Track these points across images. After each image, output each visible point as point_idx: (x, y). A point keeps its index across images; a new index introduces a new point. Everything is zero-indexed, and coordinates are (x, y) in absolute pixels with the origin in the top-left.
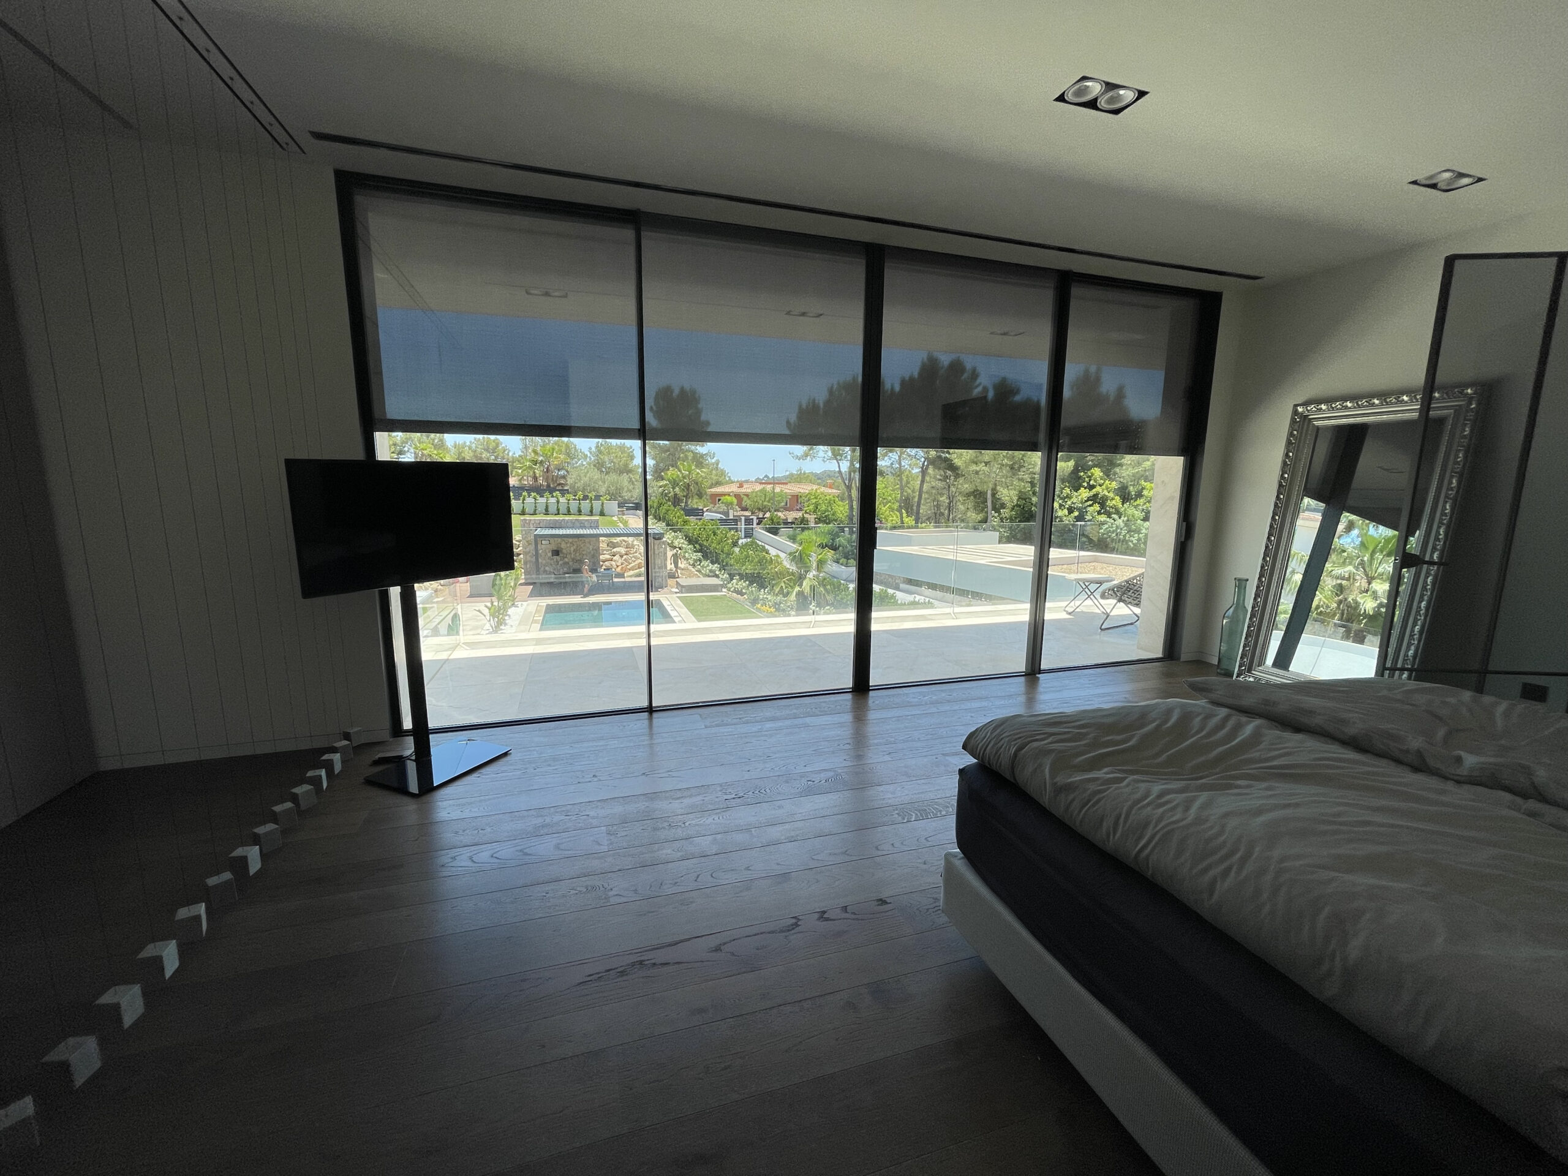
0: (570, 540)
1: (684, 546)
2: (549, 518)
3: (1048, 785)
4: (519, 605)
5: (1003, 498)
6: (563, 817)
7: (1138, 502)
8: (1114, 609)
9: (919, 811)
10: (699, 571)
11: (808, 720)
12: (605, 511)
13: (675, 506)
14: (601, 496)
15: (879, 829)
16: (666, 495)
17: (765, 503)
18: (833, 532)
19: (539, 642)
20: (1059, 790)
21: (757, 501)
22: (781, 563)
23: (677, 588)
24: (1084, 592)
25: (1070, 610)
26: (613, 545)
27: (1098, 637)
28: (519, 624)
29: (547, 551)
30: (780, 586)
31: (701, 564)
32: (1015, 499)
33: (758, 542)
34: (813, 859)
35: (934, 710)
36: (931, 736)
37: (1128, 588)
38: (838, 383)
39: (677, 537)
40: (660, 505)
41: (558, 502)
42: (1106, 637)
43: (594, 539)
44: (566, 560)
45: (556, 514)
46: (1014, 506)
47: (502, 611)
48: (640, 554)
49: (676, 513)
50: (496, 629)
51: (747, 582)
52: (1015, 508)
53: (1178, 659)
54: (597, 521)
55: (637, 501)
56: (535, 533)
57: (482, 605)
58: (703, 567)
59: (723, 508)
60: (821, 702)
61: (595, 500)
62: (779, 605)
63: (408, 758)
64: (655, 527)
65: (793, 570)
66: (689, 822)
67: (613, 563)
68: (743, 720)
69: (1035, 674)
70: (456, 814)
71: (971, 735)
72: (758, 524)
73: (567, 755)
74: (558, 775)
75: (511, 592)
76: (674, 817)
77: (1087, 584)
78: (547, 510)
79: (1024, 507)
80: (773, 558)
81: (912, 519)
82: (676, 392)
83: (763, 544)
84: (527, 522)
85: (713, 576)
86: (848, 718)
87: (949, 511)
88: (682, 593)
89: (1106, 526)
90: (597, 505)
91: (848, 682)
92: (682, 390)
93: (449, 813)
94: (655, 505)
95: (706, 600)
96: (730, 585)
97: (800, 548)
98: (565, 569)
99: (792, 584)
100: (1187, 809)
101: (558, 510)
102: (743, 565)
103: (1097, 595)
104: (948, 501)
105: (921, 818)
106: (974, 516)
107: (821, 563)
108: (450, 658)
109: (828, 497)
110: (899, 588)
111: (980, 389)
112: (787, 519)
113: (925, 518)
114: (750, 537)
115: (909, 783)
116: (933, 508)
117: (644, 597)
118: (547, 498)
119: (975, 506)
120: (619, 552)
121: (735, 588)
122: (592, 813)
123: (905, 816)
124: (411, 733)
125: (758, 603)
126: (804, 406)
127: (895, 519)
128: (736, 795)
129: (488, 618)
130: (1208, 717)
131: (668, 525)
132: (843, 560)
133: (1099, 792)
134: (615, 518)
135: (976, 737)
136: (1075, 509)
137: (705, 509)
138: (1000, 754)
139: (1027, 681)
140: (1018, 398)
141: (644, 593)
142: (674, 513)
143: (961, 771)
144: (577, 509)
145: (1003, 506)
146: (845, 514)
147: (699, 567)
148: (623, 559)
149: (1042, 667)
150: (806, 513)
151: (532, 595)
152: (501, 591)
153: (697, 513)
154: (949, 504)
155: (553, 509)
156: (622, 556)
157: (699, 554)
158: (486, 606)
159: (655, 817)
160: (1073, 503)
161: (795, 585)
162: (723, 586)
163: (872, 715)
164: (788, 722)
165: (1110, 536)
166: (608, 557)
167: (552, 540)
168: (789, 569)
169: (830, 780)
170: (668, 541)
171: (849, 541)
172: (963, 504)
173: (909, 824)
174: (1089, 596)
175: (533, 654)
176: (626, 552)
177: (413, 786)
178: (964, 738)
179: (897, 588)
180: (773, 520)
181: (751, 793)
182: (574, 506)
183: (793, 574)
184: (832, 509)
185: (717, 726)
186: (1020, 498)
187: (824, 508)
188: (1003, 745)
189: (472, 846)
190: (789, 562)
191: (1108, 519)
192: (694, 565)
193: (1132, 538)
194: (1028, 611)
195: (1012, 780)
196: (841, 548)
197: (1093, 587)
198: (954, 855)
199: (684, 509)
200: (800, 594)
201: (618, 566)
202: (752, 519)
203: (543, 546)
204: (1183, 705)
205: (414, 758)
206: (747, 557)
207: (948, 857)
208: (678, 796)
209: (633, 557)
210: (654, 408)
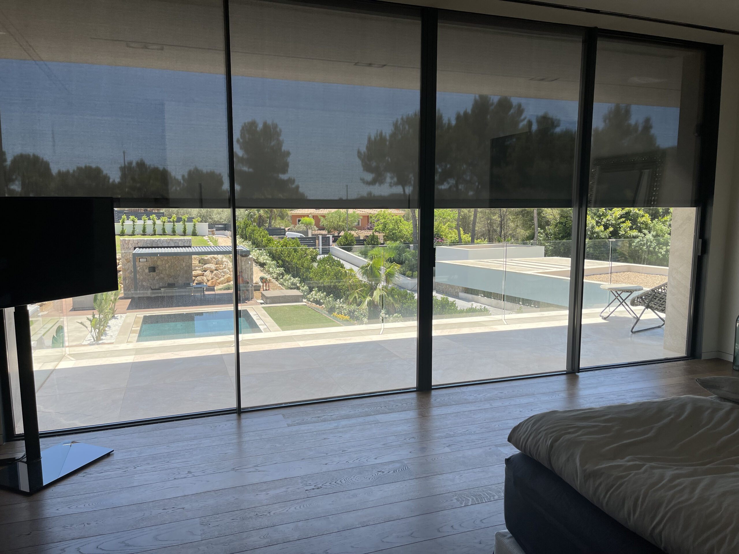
0: (166, 258)
1: (268, 261)
2: (146, 238)
3: (579, 473)
4: (119, 317)
5: (547, 217)
6: (161, 511)
7: (666, 218)
8: (643, 315)
9: (475, 496)
10: (282, 284)
11: (379, 417)
12: (196, 232)
13: (260, 226)
14: (193, 218)
15: (441, 513)
16: (251, 217)
17: (340, 223)
18: (400, 248)
19: (138, 352)
20: (589, 476)
21: (332, 222)
22: (355, 276)
23: (262, 299)
24: (617, 299)
25: (605, 315)
26: (204, 262)
27: (629, 339)
28: (119, 334)
29: (145, 267)
30: (354, 296)
31: (284, 278)
32: (558, 217)
33: (334, 257)
34: (383, 542)
35: (487, 406)
36: (486, 429)
37: (654, 295)
38: (402, 119)
39: (261, 254)
40: (246, 226)
41: (154, 224)
42: (638, 339)
43: (187, 257)
44: (162, 275)
45: (152, 235)
46: (557, 224)
47: (103, 323)
48: (229, 269)
49: (261, 233)
50: (97, 340)
51: (325, 293)
52: (558, 225)
53: (700, 357)
54: (190, 241)
55: (226, 223)
56: (134, 252)
57: (85, 317)
58: (285, 280)
59: (303, 227)
60: (389, 401)
61: (188, 221)
62: (353, 313)
63: (20, 460)
64: (243, 245)
65: (365, 282)
66: (273, 512)
67: (205, 278)
68: (322, 418)
69: (575, 373)
70: (63, 510)
71: (515, 430)
72: (334, 242)
73: (165, 454)
74: (156, 473)
75: (111, 305)
76: (260, 508)
77: (619, 293)
78: (144, 230)
79: (566, 225)
80: (347, 272)
81: (468, 235)
82: (260, 126)
83: (338, 259)
84: (126, 242)
85: (295, 289)
86: (412, 414)
87: (501, 228)
88: (267, 304)
89: (638, 240)
90: (189, 226)
91: (412, 382)
92: (265, 125)
93: (58, 510)
94: (242, 225)
95: (288, 309)
96: (309, 296)
97: (371, 263)
98: (161, 284)
99: (364, 294)
100: (693, 490)
101: (154, 231)
102: (321, 278)
103: (628, 302)
104: (499, 219)
105: (477, 503)
106: (522, 232)
107: (389, 276)
108: (56, 368)
109: (394, 217)
110: (459, 297)
111: (525, 122)
112: (359, 237)
113: (480, 234)
114: (327, 253)
115: (466, 472)
116: (486, 225)
117: (233, 308)
118: (145, 220)
119: (523, 223)
120: (210, 268)
121: (314, 298)
122: (187, 506)
123: (463, 501)
124: (24, 438)
125: (335, 312)
126: (373, 138)
127: (453, 235)
128: (315, 486)
129: (90, 329)
130: (715, 410)
131: (253, 243)
132: (409, 273)
133: (622, 477)
134: (206, 238)
135: (518, 432)
136: (610, 225)
137: (287, 229)
138: (539, 446)
139: (568, 379)
140: (558, 130)
141: (233, 305)
142: (259, 232)
143: (508, 461)
144: (171, 230)
145: (548, 223)
146: (410, 232)
147: (282, 280)
148: (213, 274)
149: (582, 366)
150: (376, 231)
151: (131, 307)
152: (102, 305)
153: (281, 232)
154: (501, 222)
155: (149, 230)
156: (212, 272)
157: (282, 269)
158: (88, 319)
159: (243, 508)
160: (608, 220)
161: (367, 295)
162: (303, 297)
163: (436, 412)
164: (361, 420)
165: (641, 249)
166: (200, 272)
167: (149, 258)
168: (361, 281)
169: (398, 471)
170: (254, 258)
171: (413, 255)
172: (513, 221)
173: (467, 508)
174: (621, 303)
175: (133, 363)
176: (216, 267)
177: (24, 485)
178: (509, 431)
179: (457, 297)
180: (347, 238)
181: (328, 484)
182: (169, 227)
183: (365, 285)
184: (399, 228)
185: (299, 424)
186: (561, 216)
187: (391, 226)
188: (541, 438)
189: (79, 538)
190: (362, 275)
191: (639, 233)
192: (277, 279)
193: (661, 250)
194: (567, 317)
195: (549, 468)
196: (407, 262)
197: (624, 295)
198: (503, 535)
199: (267, 229)
200: (371, 304)
201: (208, 281)
202: (329, 237)
203: (141, 264)
204: (694, 401)
205: (25, 460)
206: (324, 270)
207: (499, 536)
208: (264, 488)
209: (223, 272)
210: (241, 140)
